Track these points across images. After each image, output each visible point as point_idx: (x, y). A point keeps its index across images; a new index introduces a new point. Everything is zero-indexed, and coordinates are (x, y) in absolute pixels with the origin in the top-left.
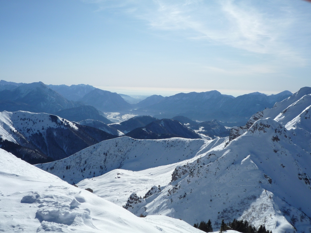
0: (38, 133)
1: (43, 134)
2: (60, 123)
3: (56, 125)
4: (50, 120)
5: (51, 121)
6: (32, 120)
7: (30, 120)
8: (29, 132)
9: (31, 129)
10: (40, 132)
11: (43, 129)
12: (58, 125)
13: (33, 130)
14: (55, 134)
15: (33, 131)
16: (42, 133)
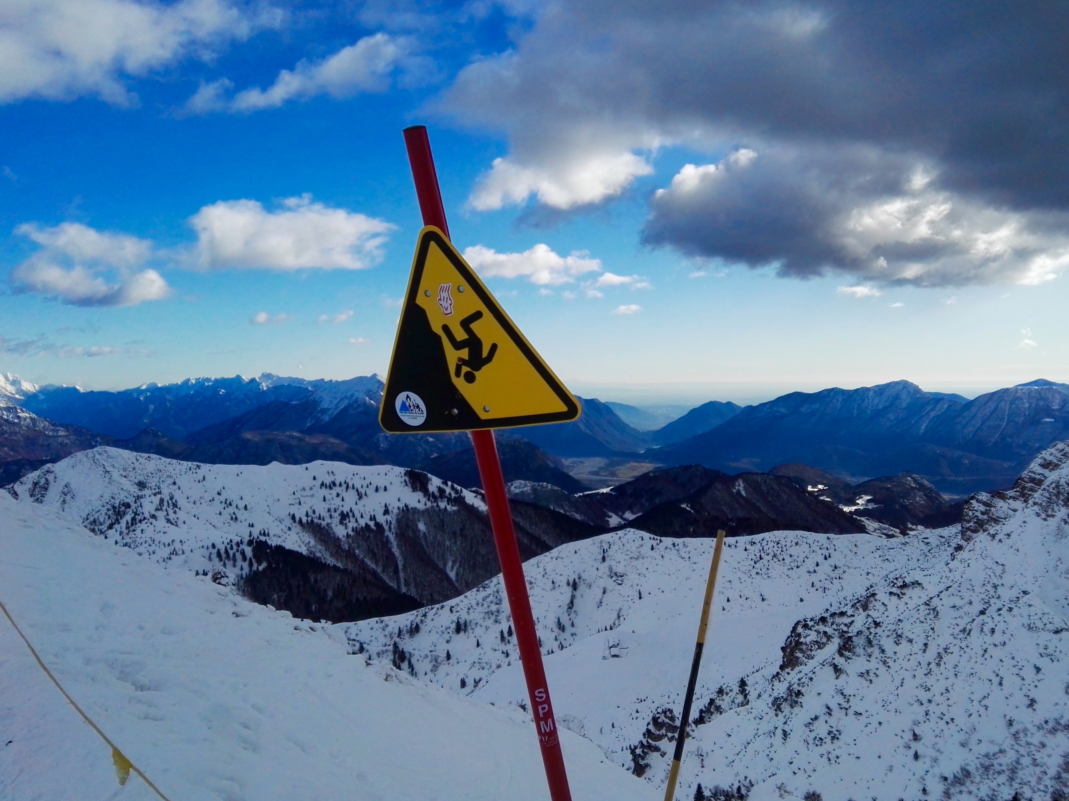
0: (372, 524)
1: (386, 528)
2: (437, 494)
3: (423, 500)
4: (407, 485)
5: (408, 489)
6: (353, 488)
7: (347, 487)
8: (345, 522)
9: (351, 514)
10: (378, 520)
11: (386, 512)
12: (431, 498)
13: (358, 515)
14: (422, 526)
15: (357, 521)
16: (384, 525)
